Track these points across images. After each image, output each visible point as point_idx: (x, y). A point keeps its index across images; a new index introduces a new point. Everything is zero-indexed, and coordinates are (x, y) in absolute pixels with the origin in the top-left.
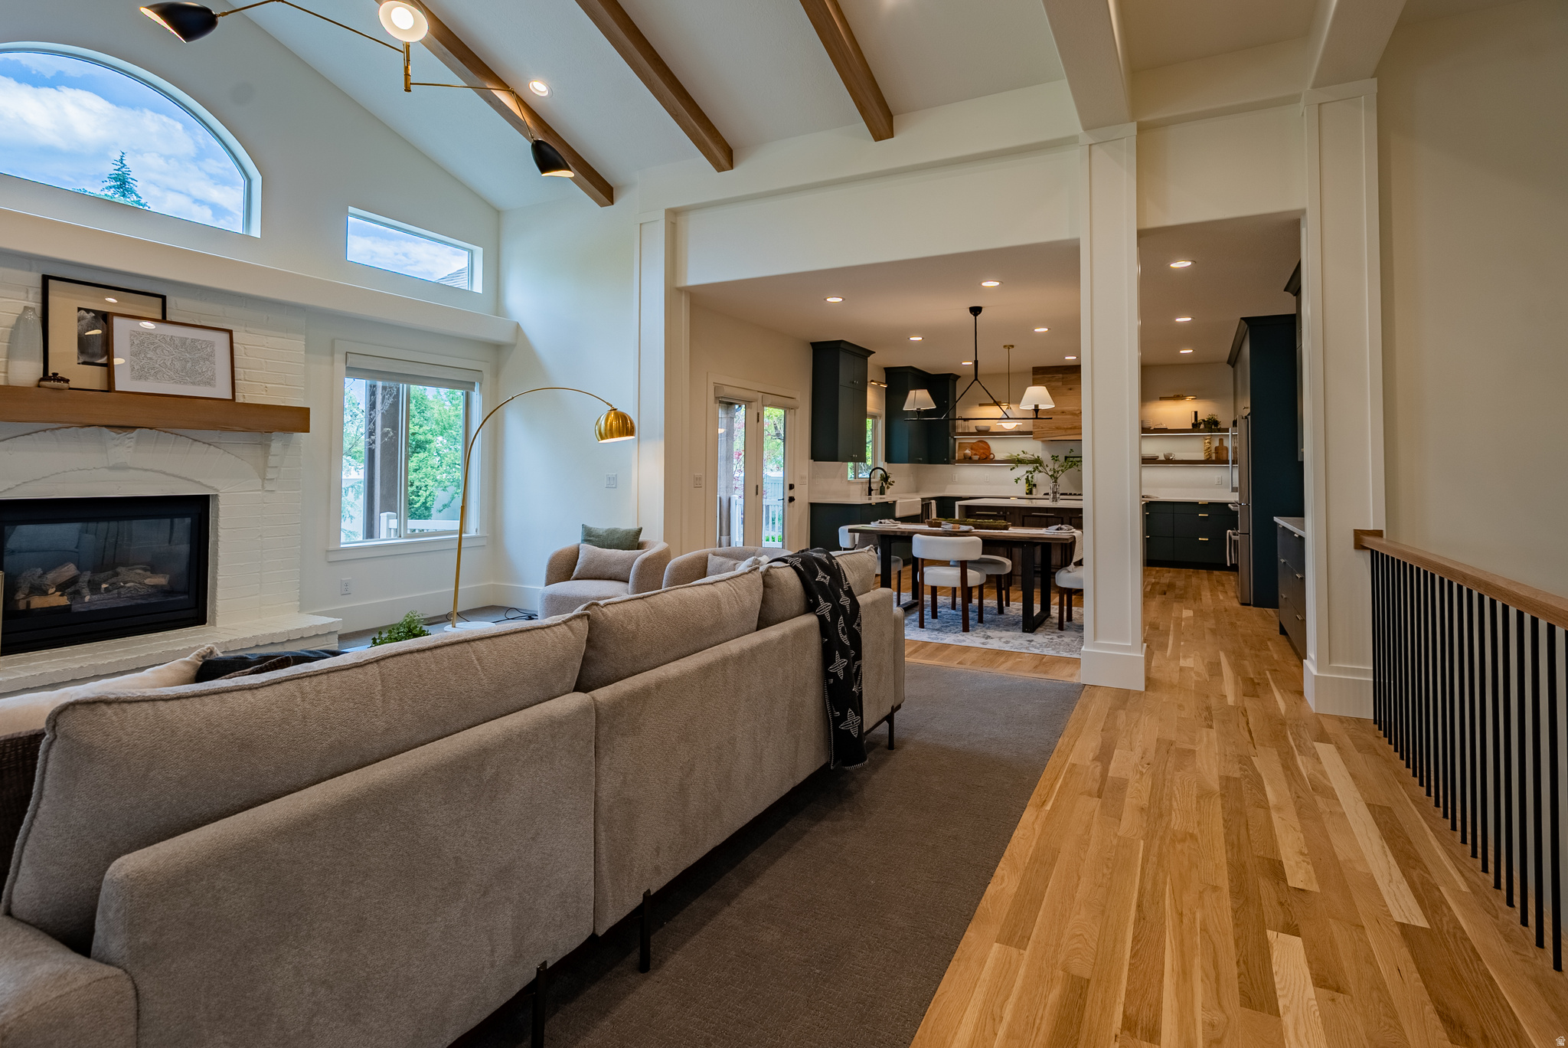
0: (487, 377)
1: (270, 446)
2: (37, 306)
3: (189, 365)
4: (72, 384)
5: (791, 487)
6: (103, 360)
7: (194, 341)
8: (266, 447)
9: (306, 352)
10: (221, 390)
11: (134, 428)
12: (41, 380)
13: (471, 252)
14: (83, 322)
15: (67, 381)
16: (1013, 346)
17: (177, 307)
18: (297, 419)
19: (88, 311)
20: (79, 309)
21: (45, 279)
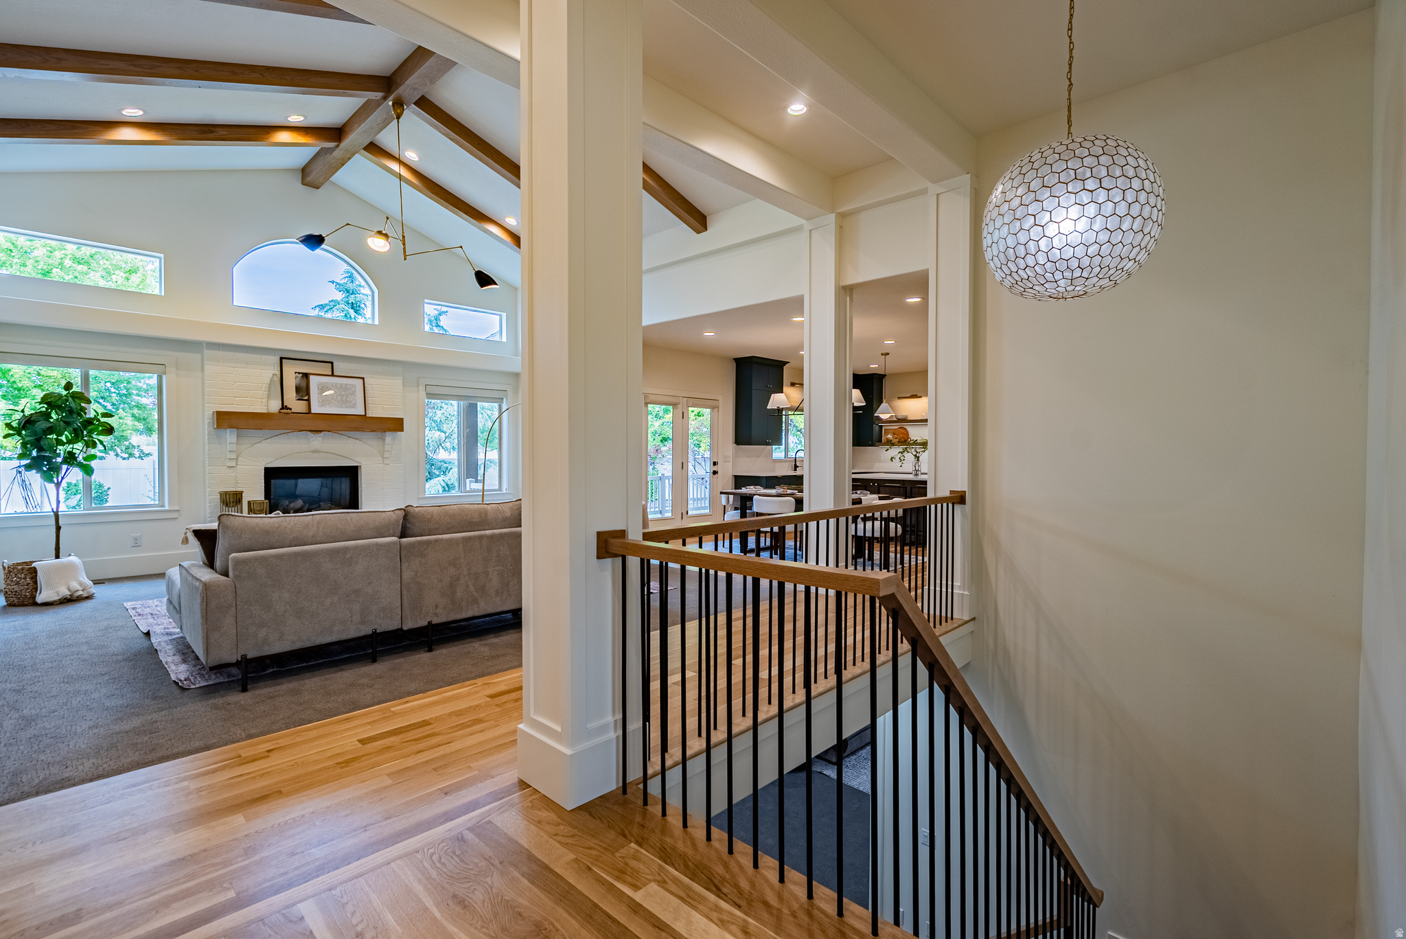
0: (510, 393)
1: (385, 439)
2: (278, 373)
3: (344, 397)
4: (293, 411)
5: (715, 464)
6: (306, 398)
7: (346, 385)
8: (383, 439)
9: (404, 385)
10: (360, 411)
11: (321, 431)
12: (281, 409)
13: (501, 316)
14: (297, 379)
15: (291, 409)
16: (888, 354)
17: (340, 367)
18: (396, 425)
19: (299, 373)
20: (296, 373)
21: (281, 359)
